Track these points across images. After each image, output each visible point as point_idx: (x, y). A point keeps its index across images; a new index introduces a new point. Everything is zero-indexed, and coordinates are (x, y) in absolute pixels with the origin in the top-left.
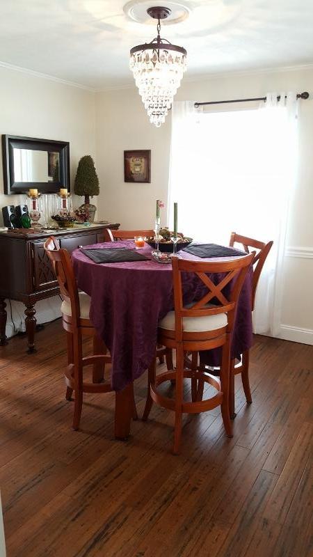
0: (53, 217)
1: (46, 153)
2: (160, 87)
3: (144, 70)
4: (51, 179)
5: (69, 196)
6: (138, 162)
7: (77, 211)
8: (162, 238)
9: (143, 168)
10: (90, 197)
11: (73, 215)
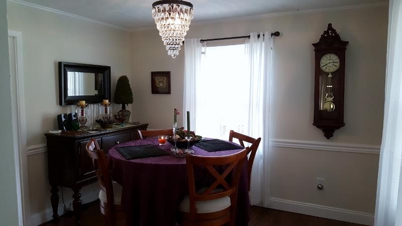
0: (97, 121)
1: (94, 74)
2: (174, 30)
3: (163, 18)
4: (96, 92)
5: (109, 105)
6: (162, 80)
7: (116, 115)
8: (179, 137)
9: (165, 84)
10: (126, 105)
11: (112, 118)
